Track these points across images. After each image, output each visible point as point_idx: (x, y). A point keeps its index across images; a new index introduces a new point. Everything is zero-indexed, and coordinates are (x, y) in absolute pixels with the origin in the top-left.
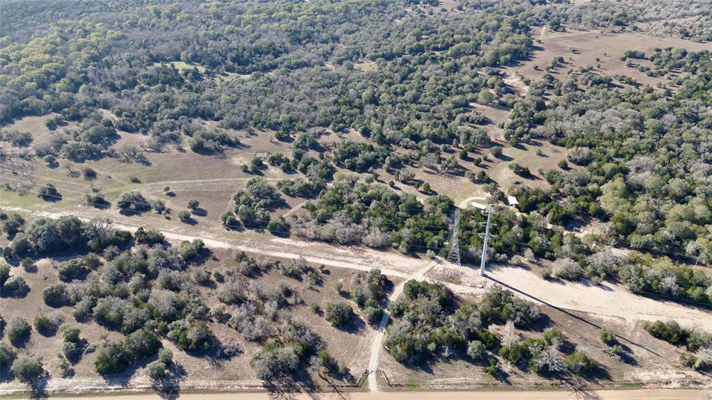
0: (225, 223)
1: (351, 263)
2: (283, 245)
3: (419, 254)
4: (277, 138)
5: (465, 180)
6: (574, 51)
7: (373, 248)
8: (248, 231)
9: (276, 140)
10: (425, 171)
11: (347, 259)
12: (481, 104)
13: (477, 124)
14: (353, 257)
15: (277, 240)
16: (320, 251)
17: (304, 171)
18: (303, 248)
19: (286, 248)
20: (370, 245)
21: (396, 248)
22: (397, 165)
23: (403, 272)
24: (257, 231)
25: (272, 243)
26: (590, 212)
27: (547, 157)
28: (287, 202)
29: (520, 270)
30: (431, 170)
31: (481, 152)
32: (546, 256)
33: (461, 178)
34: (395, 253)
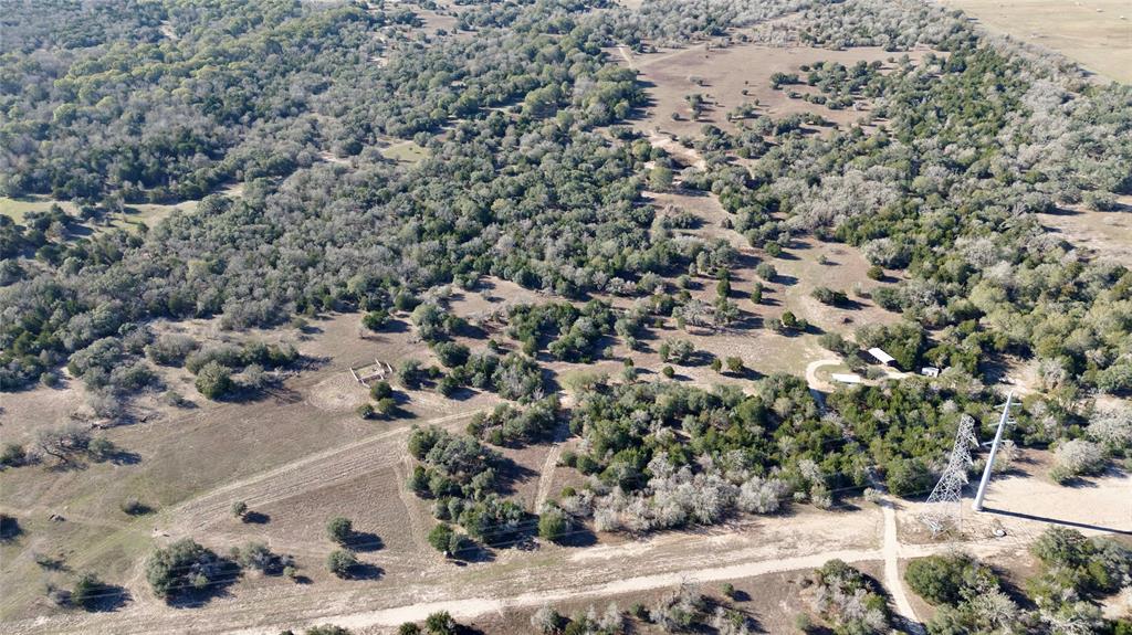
0: (449, 555)
1: (763, 559)
2: (602, 563)
3: (850, 501)
4: (370, 327)
5: (768, 334)
6: (701, 83)
7: (768, 514)
8: (506, 556)
9: (371, 333)
10: (691, 333)
11: (746, 553)
12: (658, 192)
13: (686, 228)
14: (752, 546)
15: (580, 555)
16: (684, 552)
17: (489, 385)
18: (647, 556)
19: (616, 567)
20: (762, 510)
21: (807, 501)
22: (641, 332)
23: (863, 547)
24: (522, 547)
25: (578, 567)
26: (996, 346)
27: (836, 264)
28: (518, 462)
29: (1013, 479)
30: (699, 328)
31: (741, 277)
32: (1026, 442)
33: (759, 331)
34: (809, 512)
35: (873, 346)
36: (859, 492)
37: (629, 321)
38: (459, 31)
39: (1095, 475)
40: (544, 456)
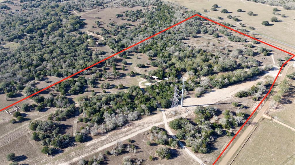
0: (49, 154)
1: (137, 131)
2: (95, 144)
3: (154, 112)
5: (128, 77)
6: (98, 18)
7: (136, 120)
8: (66, 150)
9: (10, 99)
10: (108, 81)
11: (132, 131)
12: (92, 47)
13: (102, 55)
14: (133, 129)
15: (88, 144)
16: (117, 135)
17: (52, 106)
18: (107, 139)
19: (99, 144)
20: (134, 119)
21: (145, 114)
22: (95, 83)
23: (159, 122)
24: (71, 146)
25: (88, 147)
26: (179, 70)
27: (141, 58)
28: (65, 124)
29: (188, 98)
30: (110, 79)
31: (118, 65)
32: (189, 90)
33: (125, 77)
34: (146, 117)
35: (153, 75)
36: (156, 109)
37: (91, 81)
38: (23, 10)
39: (204, 94)
40: (73, 121)
